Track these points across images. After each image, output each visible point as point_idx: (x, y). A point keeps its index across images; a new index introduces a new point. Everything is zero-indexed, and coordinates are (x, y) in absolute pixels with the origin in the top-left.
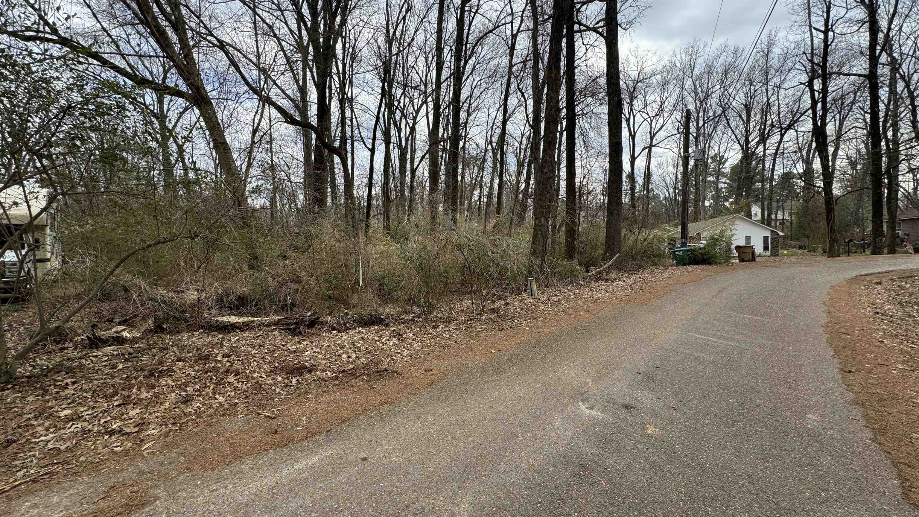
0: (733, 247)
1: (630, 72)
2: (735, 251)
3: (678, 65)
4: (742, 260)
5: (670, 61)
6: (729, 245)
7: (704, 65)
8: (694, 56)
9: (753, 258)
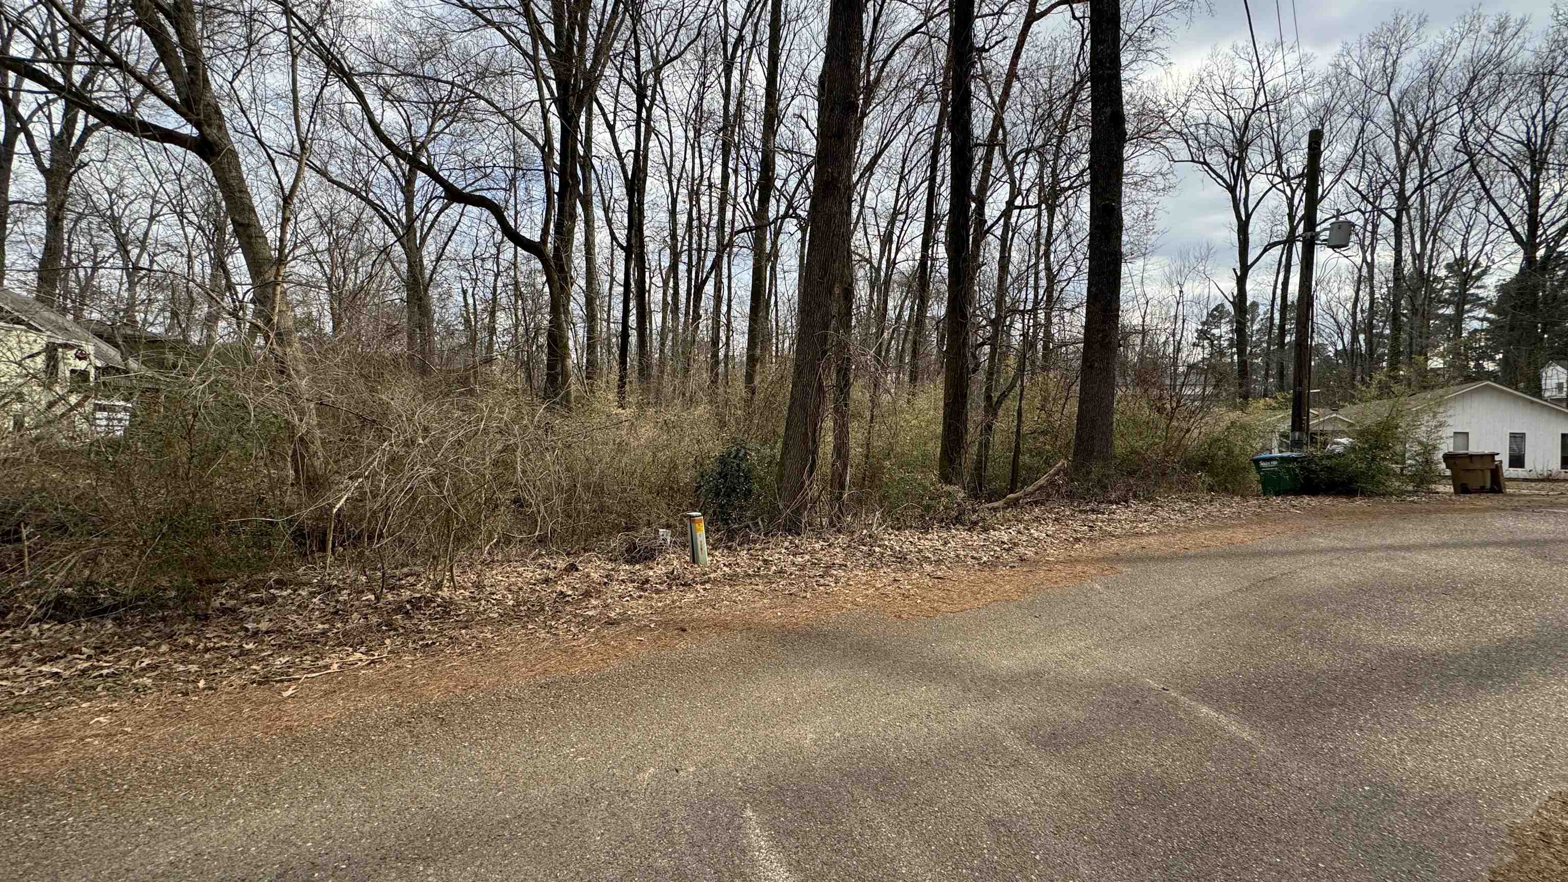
0: (1439, 456)
1: (1237, 93)
2: (1443, 466)
3: (1355, 70)
4: (1462, 489)
5: (1336, 66)
6: (1428, 450)
7: (1420, 66)
8: (1394, 50)
9: (1496, 485)
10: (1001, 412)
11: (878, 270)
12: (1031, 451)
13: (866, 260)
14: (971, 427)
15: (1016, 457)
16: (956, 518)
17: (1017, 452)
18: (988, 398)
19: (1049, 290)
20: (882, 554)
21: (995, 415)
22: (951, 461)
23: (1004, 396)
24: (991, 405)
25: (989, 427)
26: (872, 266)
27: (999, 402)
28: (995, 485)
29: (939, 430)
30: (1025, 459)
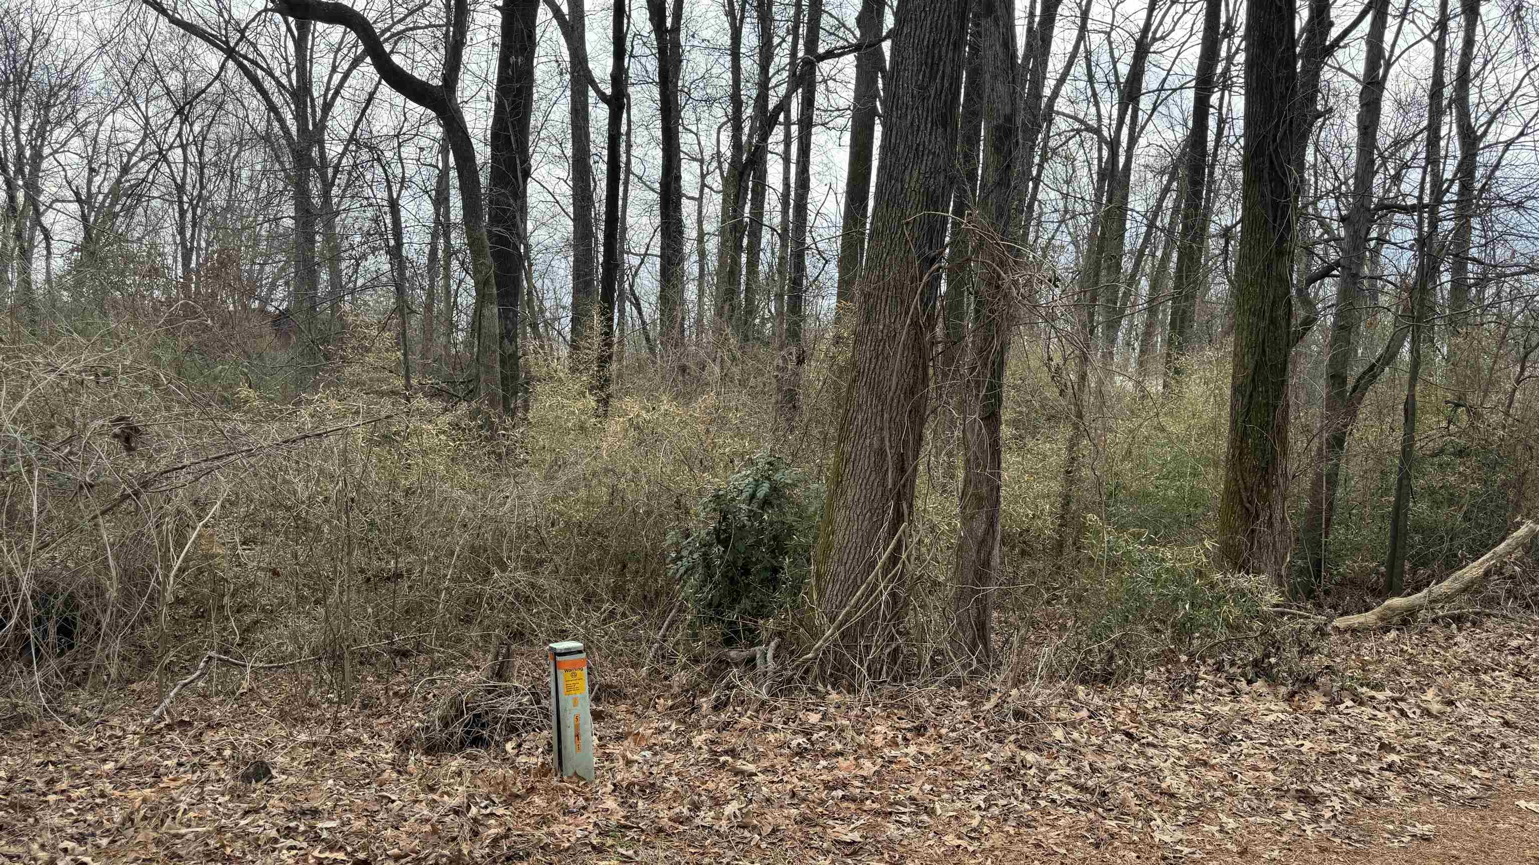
10: (1363, 412)
11: (1114, 145)
12: (1432, 491)
13: (1089, 129)
14: (1297, 442)
15: (1399, 509)
16: (1256, 663)
17: (1404, 490)
18: (1337, 378)
19: (1467, 168)
20: (1044, 772)
21: (1352, 414)
22: (1250, 516)
23: (1372, 373)
24: (1341, 394)
25: (1337, 442)
26: (1101, 139)
27: (1360, 388)
28: (1349, 566)
29: (1224, 446)
30: (1420, 508)
